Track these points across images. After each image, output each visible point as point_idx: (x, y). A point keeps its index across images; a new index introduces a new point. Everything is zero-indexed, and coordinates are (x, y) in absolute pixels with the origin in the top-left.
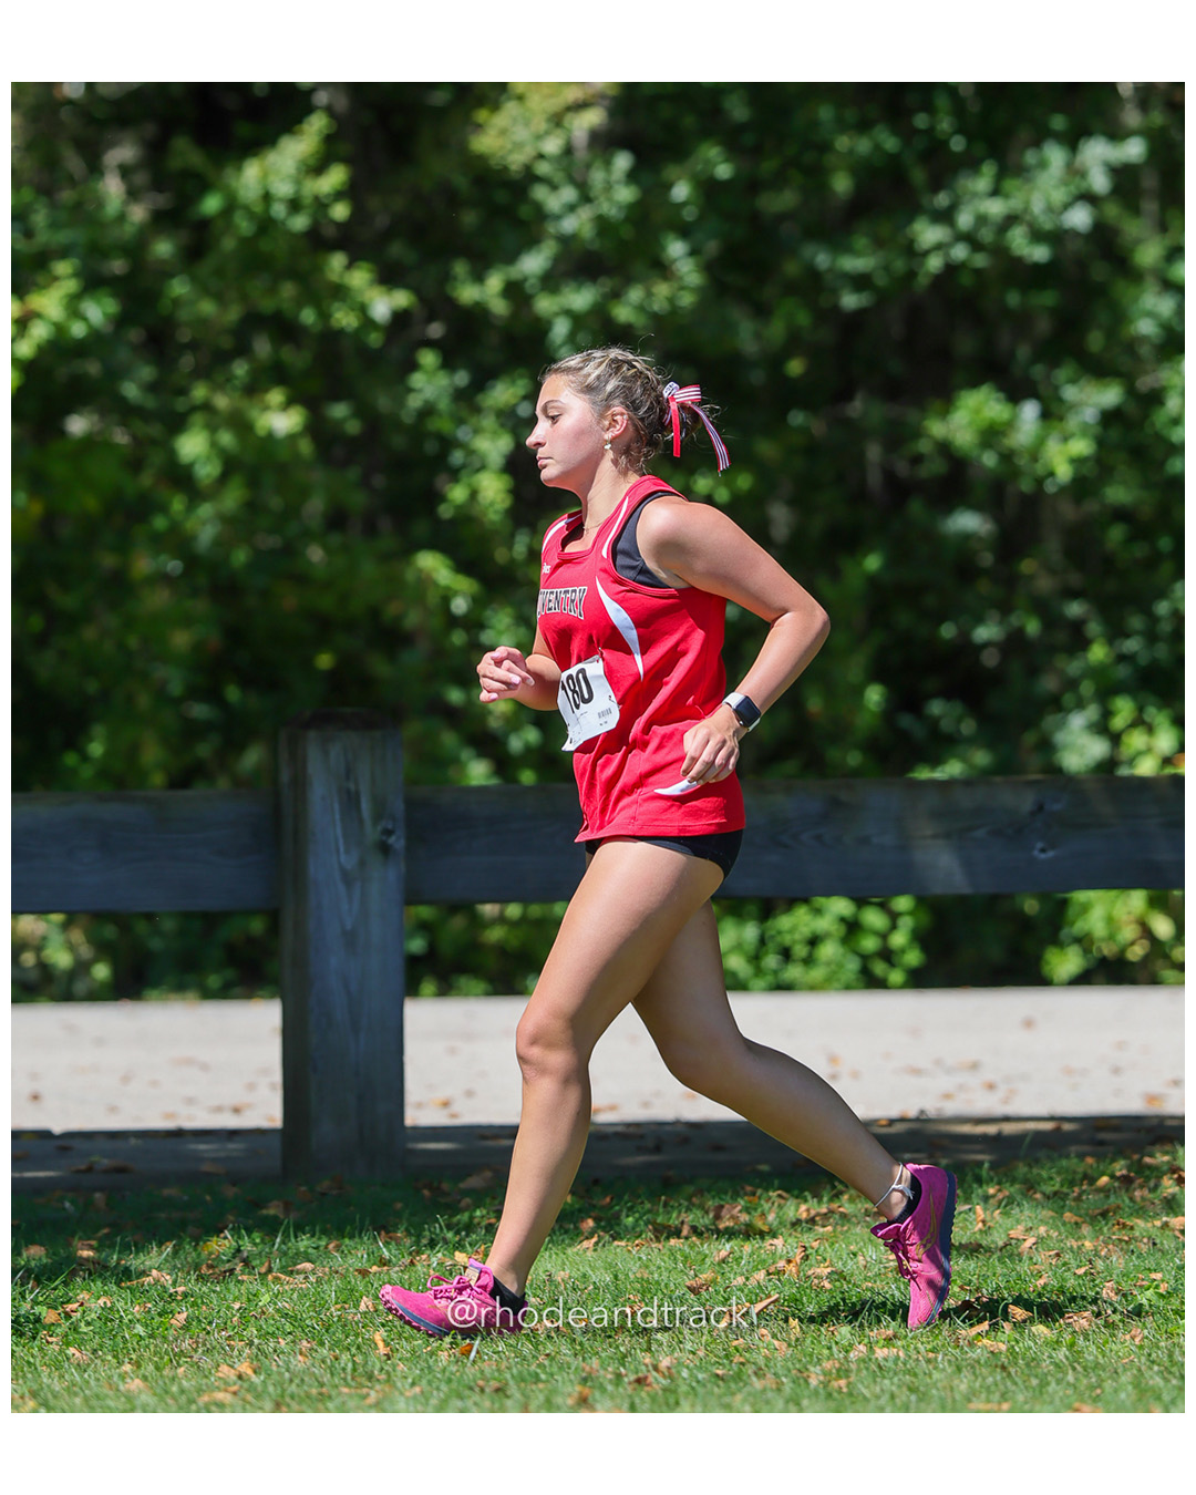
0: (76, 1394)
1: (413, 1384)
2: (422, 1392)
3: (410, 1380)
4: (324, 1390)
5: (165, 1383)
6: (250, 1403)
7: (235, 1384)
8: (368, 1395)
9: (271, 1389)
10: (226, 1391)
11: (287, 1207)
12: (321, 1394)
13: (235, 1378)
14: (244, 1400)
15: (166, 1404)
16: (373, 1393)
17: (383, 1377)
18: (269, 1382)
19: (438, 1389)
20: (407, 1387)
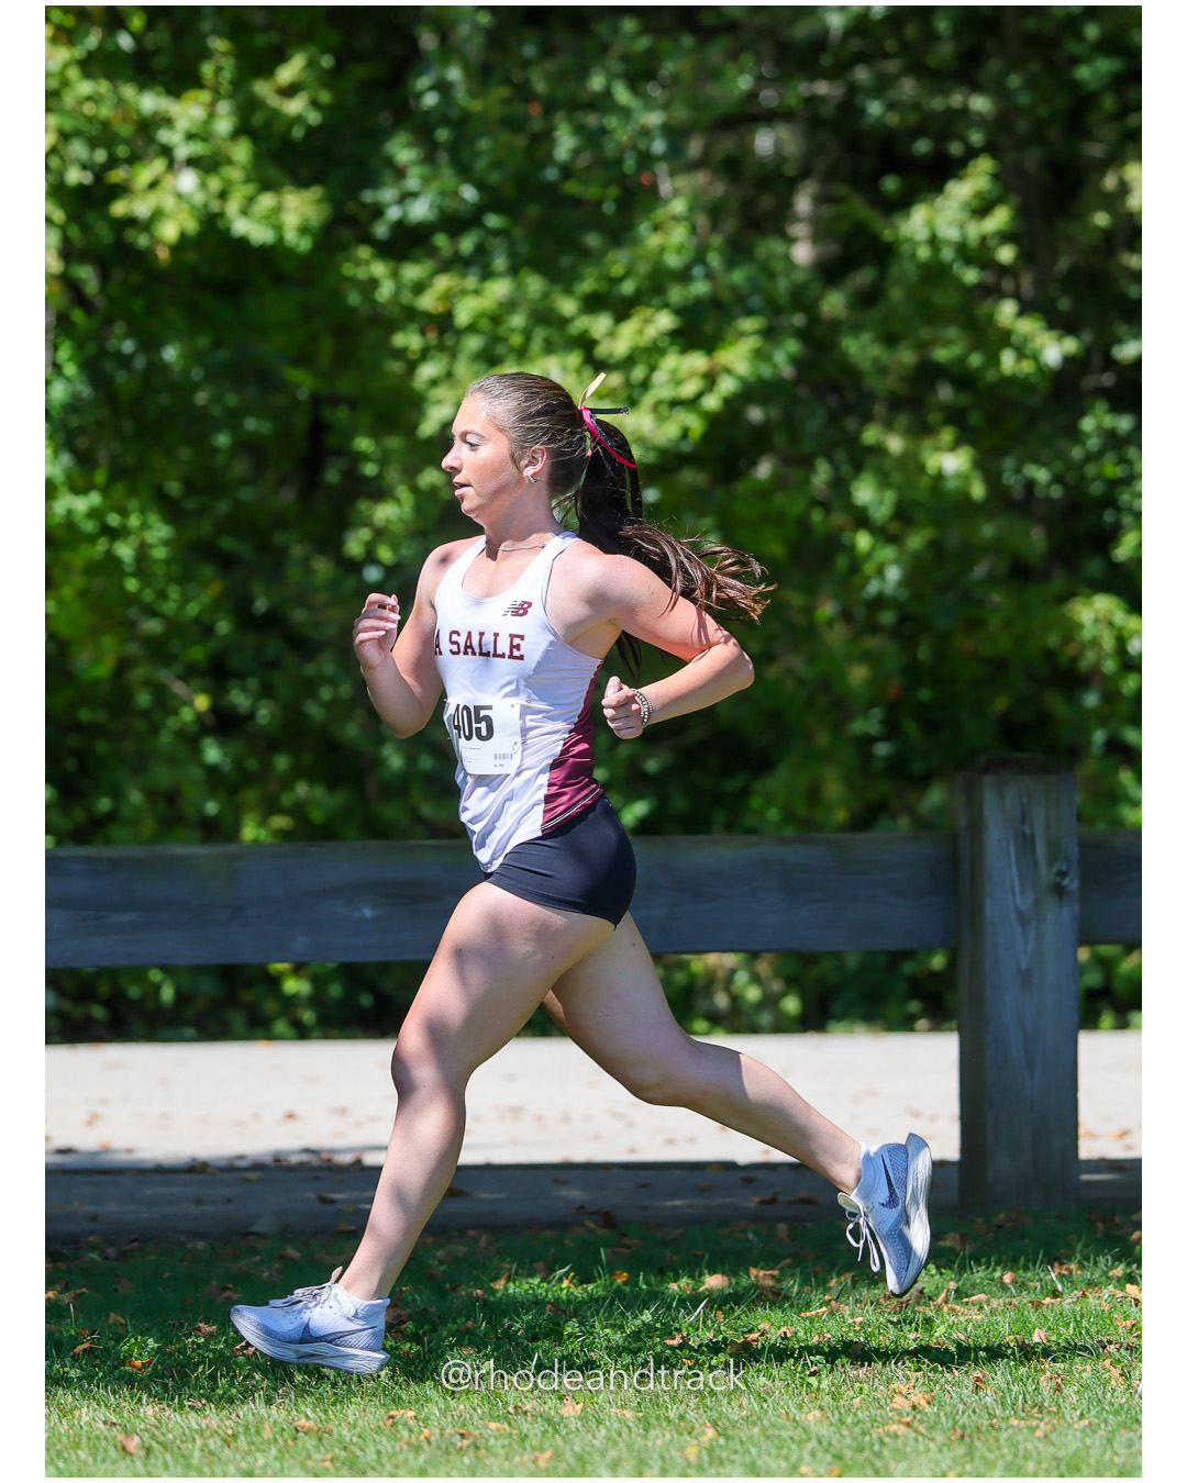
0: (754, 1424)
1: (1082, 1416)
2: (1090, 1423)
3: (1078, 1413)
4: (994, 1421)
5: (840, 1413)
6: (922, 1434)
7: (908, 1415)
8: (1037, 1427)
9: (944, 1419)
10: (900, 1422)
11: (964, 1238)
12: (992, 1426)
13: (909, 1409)
14: (916, 1431)
15: (841, 1435)
16: (1042, 1425)
17: (1054, 1409)
18: (942, 1414)
19: (1106, 1421)
20: (1076, 1419)
